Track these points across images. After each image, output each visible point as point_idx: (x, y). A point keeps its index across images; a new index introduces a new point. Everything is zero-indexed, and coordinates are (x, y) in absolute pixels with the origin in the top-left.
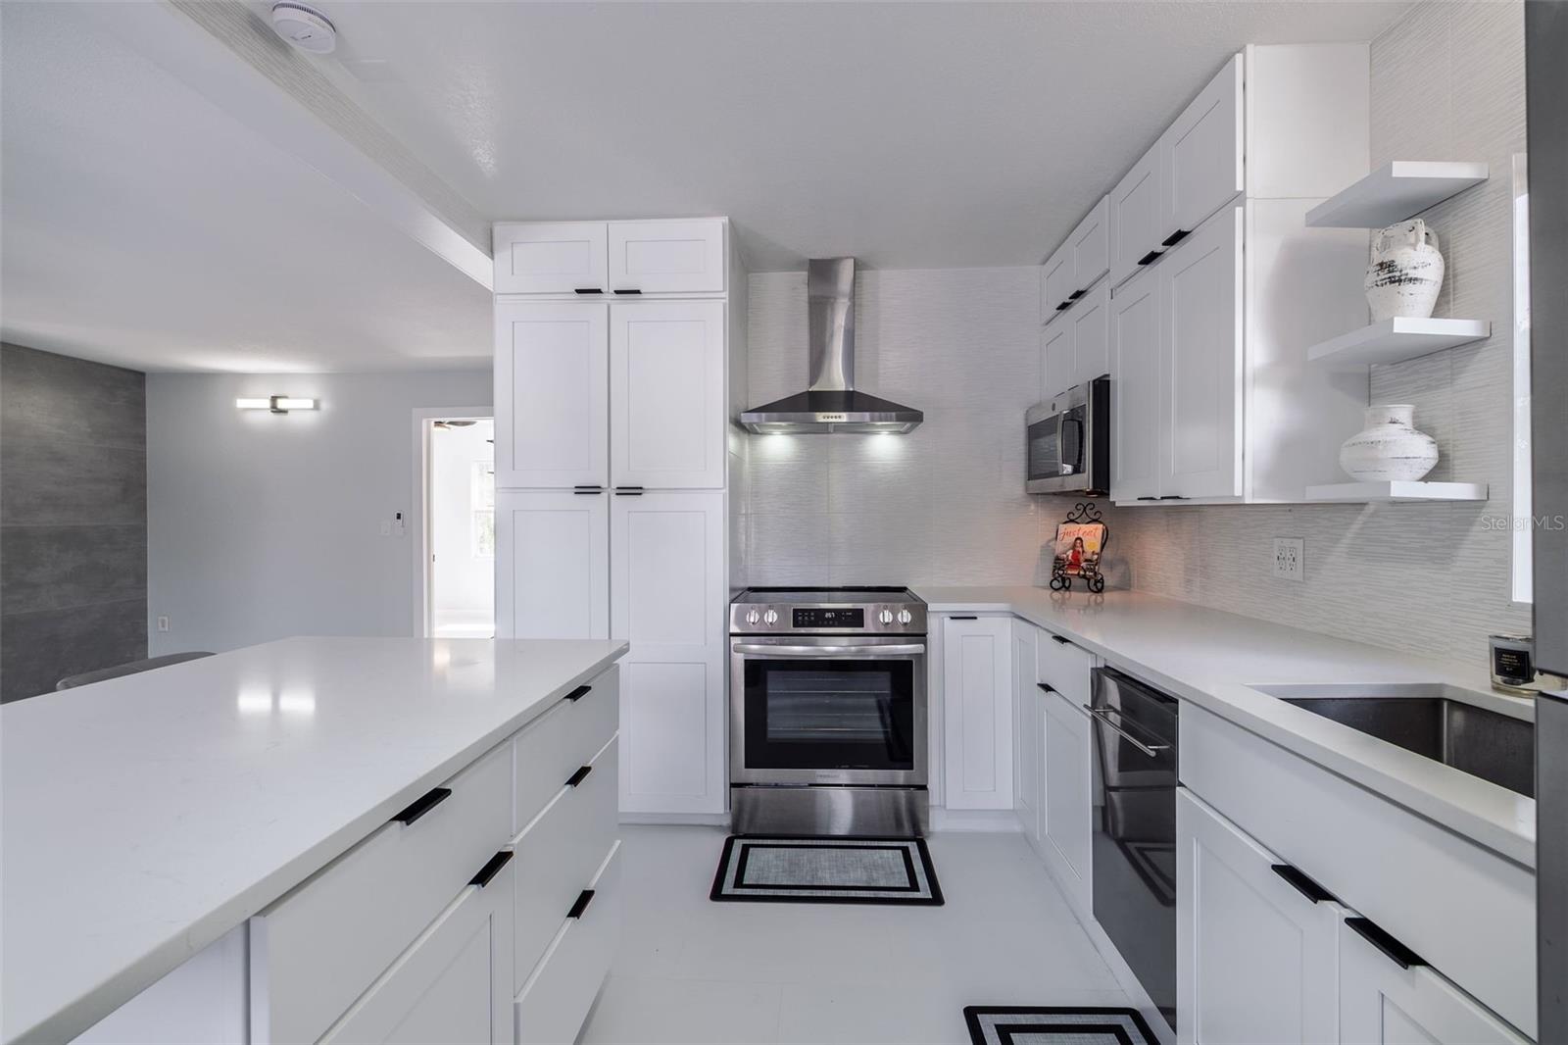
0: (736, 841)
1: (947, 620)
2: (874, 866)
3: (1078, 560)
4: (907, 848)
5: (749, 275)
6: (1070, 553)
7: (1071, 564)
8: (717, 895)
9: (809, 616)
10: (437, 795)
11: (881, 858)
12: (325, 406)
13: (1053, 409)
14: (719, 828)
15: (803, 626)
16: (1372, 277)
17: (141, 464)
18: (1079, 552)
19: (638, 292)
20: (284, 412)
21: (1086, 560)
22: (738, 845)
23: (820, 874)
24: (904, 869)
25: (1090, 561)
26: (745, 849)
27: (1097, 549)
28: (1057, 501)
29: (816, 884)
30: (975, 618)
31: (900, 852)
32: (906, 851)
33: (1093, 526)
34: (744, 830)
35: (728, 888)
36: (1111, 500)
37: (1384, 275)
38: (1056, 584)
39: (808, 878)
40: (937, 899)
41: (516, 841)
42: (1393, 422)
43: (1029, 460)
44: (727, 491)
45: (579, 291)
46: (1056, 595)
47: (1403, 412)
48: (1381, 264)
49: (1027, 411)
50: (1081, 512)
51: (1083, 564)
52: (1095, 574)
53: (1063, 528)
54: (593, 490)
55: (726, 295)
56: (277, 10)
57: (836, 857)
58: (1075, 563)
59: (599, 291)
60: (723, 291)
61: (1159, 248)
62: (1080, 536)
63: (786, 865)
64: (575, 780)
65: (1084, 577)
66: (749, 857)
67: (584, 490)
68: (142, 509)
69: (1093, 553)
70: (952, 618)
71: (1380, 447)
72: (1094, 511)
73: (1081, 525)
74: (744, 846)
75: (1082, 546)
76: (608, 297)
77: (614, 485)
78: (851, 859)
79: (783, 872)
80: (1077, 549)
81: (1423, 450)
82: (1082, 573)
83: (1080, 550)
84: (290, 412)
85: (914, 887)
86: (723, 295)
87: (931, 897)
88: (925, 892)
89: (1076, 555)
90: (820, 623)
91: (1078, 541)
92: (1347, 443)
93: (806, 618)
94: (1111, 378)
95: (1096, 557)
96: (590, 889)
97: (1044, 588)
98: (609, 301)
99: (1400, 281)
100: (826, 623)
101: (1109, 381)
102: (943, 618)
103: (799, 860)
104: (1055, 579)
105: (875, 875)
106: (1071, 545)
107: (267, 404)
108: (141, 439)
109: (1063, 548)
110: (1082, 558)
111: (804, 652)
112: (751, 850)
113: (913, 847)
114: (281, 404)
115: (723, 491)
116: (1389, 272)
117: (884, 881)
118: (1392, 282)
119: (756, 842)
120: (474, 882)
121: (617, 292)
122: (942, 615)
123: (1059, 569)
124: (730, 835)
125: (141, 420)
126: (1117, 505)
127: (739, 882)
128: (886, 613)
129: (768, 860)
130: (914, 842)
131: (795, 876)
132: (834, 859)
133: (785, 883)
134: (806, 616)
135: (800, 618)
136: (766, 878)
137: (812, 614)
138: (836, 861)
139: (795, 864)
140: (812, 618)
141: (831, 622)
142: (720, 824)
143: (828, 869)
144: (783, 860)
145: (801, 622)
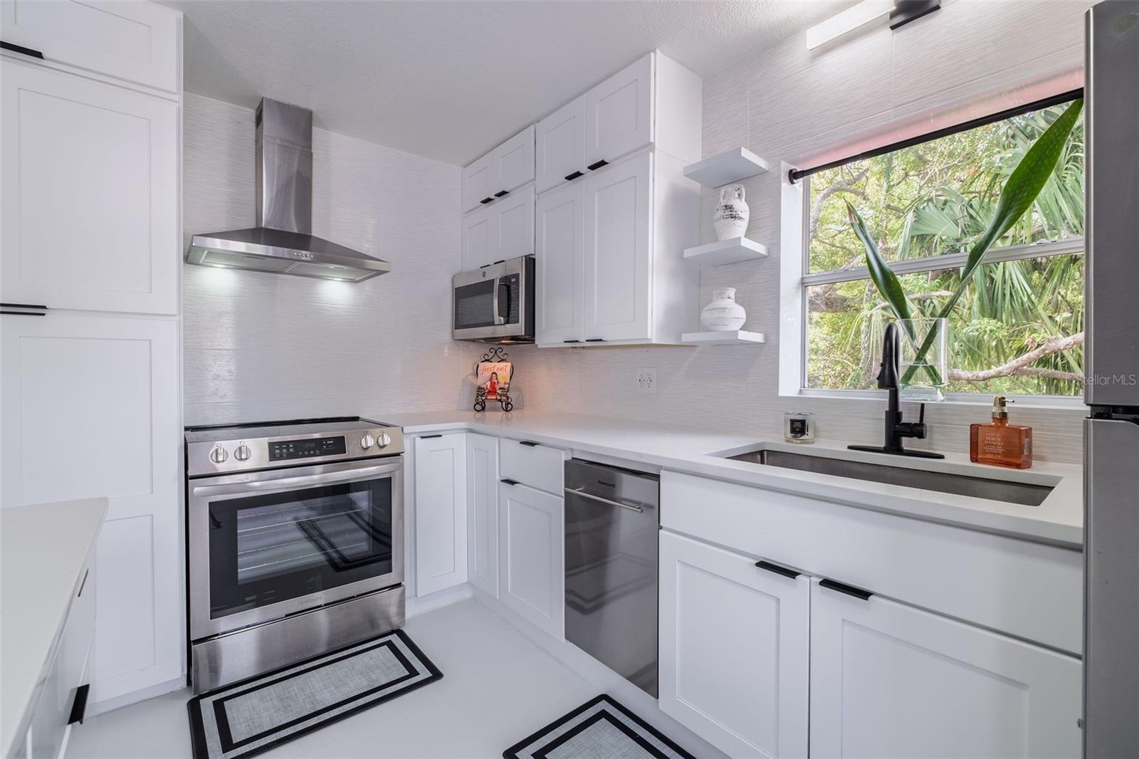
0: (202, 702)
1: (418, 440)
2: (369, 668)
3: (495, 388)
4: (390, 641)
6: (489, 384)
7: (489, 392)
9: (288, 448)
11: (371, 659)
13: (484, 276)
14: (173, 695)
15: (281, 458)
16: (720, 213)
18: (495, 383)
21: (500, 389)
22: (207, 706)
24: (397, 660)
25: (503, 389)
26: (219, 707)
27: (508, 381)
28: (472, 346)
29: (319, 709)
30: (441, 436)
31: (386, 647)
32: (390, 645)
33: (503, 364)
36: (536, 343)
37: (728, 212)
38: (478, 407)
39: (308, 706)
40: (436, 675)
42: (729, 298)
43: (457, 314)
44: (180, 318)
46: (479, 415)
47: (732, 292)
48: (726, 206)
49: (454, 276)
50: (493, 354)
51: (499, 391)
52: (508, 398)
53: (482, 366)
57: (327, 674)
58: (493, 392)
61: (584, 169)
62: (495, 371)
63: (277, 703)
65: (500, 400)
66: (228, 712)
69: (505, 383)
70: (422, 438)
71: (727, 310)
72: (503, 352)
73: (494, 364)
74: (215, 703)
75: (497, 379)
78: (344, 670)
79: (276, 712)
80: (493, 381)
81: (740, 312)
82: (499, 398)
83: (496, 381)
85: (413, 672)
86: (176, 98)
87: (431, 675)
88: (424, 673)
89: (493, 385)
90: (300, 453)
91: (494, 375)
92: (706, 308)
93: (284, 451)
94: (536, 257)
95: (507, 386)
97: (468, 410)
99: (735, 217)
100: (306, 452)
101: (534, 259)
102: (414, 439)
103: (289, 692)
104: (478, 403)
105: (374, 677)
106: (489, 379)
109: (484, 381)
110: (497, 387)
111: (297, 483)
112: (226, 704)
113: (395, 639)
115: (177, 318)
116: (731, 211)
117: (384, 678)
118: (731, 217)
119: (227, 694)
122: (413, 436)
123: (482, 396)
124: (189, 698)
126: (539, 347)
127: (228, 742)
128: (369, 438)
129: (253, 707)
130: (395, 635)
131: (292, 711)
132: (326, 677)
133: (284, 722)
134: (284, 448)
135: (277, 451)
136: (259, 726)
137: (291, 446)
138: (329, 678)
139: (287, 698)
140: (292, 450)
141: (312, 452)
142: (169, 691)
143: (326, 689)
144: (271, 699)
145: (278, 456)
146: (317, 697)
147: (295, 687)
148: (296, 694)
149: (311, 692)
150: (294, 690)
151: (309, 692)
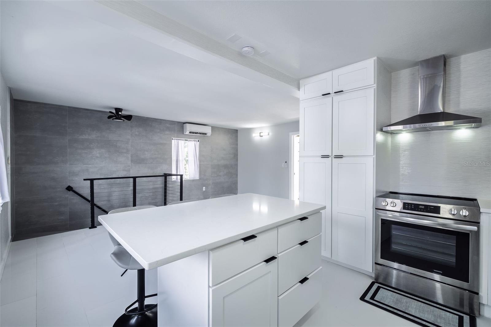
0: (376, 283)
2: (440, 317)
4: (463, 317)
5: (392, 73)
8: (362, 298)
9: (411, 206)
10: (253, 237)
11: (445, 315)
12: (270, 134)
14: (371, 277)
15: (408, 209)
17: (237, 150)
19: (342, 91)
20: (262, 136)
22: (376, 285)
23: (410, 309)
24: (457, 325)
26: (379, 288)
29: (406, 312)
31: (458, 317)
32: (461, 320)
34: (380, 280)
35: (367, 298)
39: (404, 308)
41: (279, 255)
44: (375, 156)
45: (323, 95)
54: (327, 157)
55: (375, 85)
56: (243, 49)
57: (420, 306)
59: (329, 94)
60: (374, 84)
63: (395, 300)
64: (302, 244)
66: (379, 291)
67: (324, 157)
68: (237, 160)
74: (378, 286)
76: (333, 95)
77: (333, 155)
79: (392, 302)
84: (263, 136)
86: (374, 85)
90: (417, 209)
93: (410, 207)
96: (308, 277)
98: (333, 96)
100: (419, 210)
105: (439, 320)
107: (259, 134)
108: (237, 144)
111: (414, 221)
112: (381, 289)
113: (466, 319)
114: (261, 134)
115: (373, 156)
119: (384, 287)
120: (265, 261)
121: (335, 93)
124: (374, 281)
125: (237, 140)
127: (373, 298)
128: (453, 210)
129: (387, 295)
130: (468, 317)
131: (397, 305)
132: (419, 306)
133: (392, 306)
134: (410, 206)
135: (407, 206)
136: (384, 301)
137: (413, 205)
138: (420, 307)
139: (399, 301)
140: (413, 207)
141: (422, 210)
142: (371, 276)
143: (415, 309)
144: (394, 297)
145: (406, 208)
146: (409, 309)
147: (405, 300)
148: (403, 302)
149: (409, 306)
150: (404, 301)
151: (408, 305)
